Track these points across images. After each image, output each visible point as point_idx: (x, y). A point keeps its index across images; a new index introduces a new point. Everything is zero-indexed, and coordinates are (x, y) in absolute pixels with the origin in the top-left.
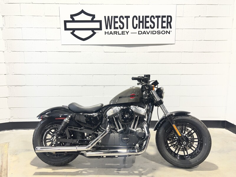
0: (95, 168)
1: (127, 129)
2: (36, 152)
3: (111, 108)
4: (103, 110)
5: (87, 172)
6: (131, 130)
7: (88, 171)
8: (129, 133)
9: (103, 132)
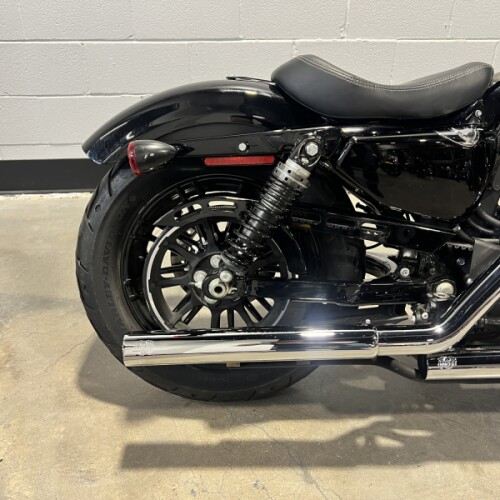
0: (422, 410)
2: (128, 363)
5: (396, 437)
7: (397, 431)
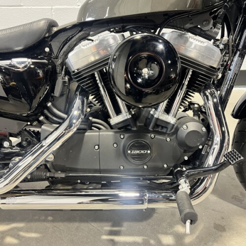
1: (144, 113)
3: (84, 38)
4: (55, 44)
6: (157, 119)
7: (22, 234)
8: (150, 128)
9: (60, 124)
